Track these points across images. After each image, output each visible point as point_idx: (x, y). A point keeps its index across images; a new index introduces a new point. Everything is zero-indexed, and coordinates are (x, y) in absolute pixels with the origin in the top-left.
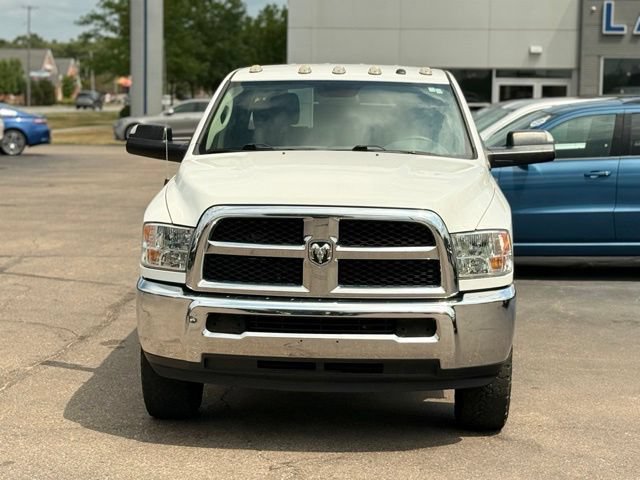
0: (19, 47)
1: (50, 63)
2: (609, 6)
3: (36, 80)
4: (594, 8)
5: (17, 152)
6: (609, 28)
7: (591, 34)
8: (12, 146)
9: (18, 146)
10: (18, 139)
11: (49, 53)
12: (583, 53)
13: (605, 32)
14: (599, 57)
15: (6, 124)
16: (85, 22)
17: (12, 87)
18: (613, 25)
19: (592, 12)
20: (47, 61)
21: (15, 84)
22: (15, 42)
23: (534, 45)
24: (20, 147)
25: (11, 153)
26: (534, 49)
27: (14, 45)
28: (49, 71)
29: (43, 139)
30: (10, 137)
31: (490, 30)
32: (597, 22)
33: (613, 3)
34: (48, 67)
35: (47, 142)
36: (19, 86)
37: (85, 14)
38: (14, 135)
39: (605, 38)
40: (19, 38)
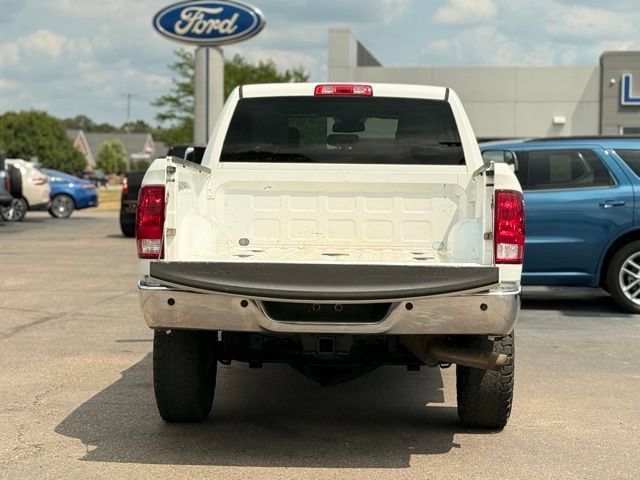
0: (125, 132)
1: (151, 146)
2: (627, 79)
3: (135, 161)
4: (613, 81)
5: (66, 214)
6: (627, 99)
7: (611, 105)
8: (62, 209)
9: (67, 210)
10: (67, 203)
11: (149, 137)
12: (604, 122)
13: (623, 103)
14: (619, 126)
15: (53, 189)
16: (160, 104)
17: (113, 167)
18: (631, 96)
19: (612, 84)
20: (147, 143)
21: (116, 164)
22: (123, 128)
23: (559, 115)
24: (69, 211)
25: (60, 215)
26: (558, 119)
27: (122, 131)
28: (149, 153)
29: (91, 203)
30: (60, 201)
31: (516, 102)
32: (616, 93)
33: (631, 76)
34: (149, 149)
35: (94, 206)
36: (120, 167)
37: (159, 96)
38: (64, 199)
39: (623, 109)
40: (126, 125)
